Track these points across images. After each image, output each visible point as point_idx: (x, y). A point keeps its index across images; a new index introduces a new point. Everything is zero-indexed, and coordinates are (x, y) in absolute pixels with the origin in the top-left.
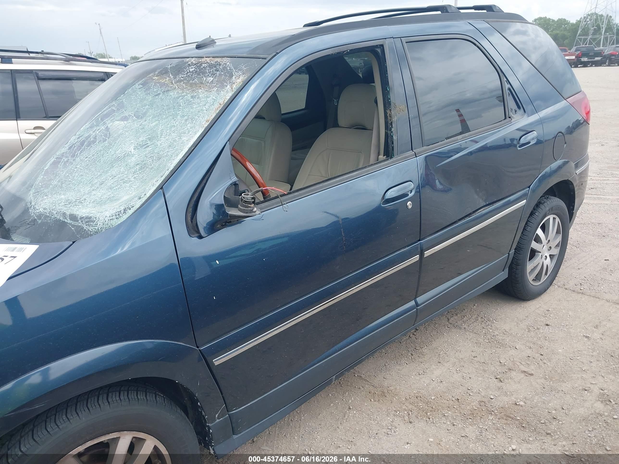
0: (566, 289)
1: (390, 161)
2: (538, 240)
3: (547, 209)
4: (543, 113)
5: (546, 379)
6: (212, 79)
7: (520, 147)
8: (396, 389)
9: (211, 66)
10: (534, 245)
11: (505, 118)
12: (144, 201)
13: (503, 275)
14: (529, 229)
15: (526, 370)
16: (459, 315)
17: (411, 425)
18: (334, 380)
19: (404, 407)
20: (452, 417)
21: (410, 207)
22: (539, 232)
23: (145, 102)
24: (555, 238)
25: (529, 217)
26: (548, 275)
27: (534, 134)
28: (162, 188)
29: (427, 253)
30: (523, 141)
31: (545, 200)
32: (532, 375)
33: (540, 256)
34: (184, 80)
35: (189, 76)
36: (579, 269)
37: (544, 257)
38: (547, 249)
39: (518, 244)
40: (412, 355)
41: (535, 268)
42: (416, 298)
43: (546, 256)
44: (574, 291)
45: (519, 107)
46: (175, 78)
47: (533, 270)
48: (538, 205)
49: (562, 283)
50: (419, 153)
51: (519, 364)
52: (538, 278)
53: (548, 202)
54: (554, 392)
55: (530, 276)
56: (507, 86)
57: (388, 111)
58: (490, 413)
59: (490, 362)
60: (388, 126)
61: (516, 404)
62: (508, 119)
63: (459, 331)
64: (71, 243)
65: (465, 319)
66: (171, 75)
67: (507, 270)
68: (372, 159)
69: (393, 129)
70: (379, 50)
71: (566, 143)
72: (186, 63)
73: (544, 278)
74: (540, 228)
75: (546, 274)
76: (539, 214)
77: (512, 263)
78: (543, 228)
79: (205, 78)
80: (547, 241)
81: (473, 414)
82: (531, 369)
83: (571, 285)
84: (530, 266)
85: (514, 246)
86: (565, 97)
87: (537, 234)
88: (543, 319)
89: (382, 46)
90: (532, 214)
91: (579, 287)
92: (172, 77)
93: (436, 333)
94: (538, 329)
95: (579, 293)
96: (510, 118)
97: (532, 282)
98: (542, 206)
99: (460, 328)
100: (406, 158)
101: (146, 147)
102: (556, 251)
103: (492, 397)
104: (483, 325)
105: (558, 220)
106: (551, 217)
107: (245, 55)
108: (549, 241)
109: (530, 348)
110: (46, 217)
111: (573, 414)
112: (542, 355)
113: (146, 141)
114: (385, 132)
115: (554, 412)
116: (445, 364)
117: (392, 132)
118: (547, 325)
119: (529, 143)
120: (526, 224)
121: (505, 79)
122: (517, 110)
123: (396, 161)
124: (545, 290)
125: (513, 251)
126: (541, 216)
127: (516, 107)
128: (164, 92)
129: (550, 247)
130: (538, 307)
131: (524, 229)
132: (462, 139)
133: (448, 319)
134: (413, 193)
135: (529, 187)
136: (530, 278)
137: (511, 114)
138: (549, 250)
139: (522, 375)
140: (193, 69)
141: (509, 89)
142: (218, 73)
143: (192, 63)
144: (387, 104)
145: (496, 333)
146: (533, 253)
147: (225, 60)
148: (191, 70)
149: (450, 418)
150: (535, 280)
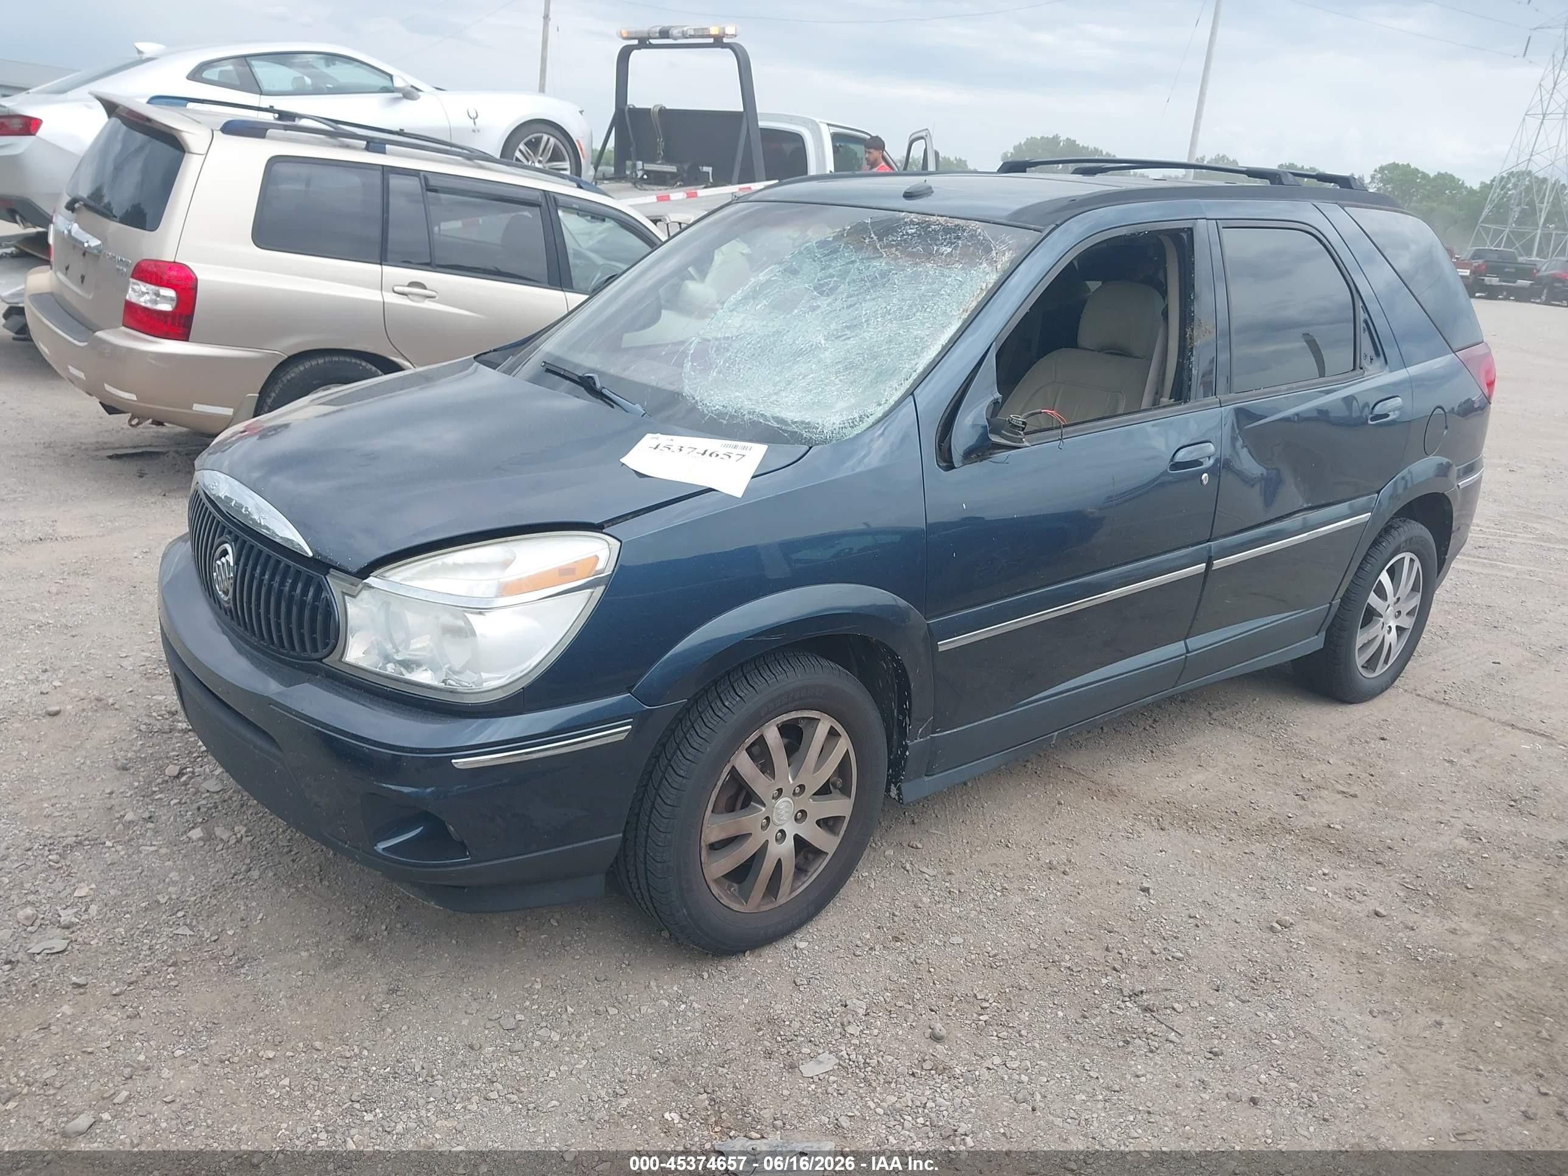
0: (1419, 695)
1: (1183, 406)
2: (1381, 592)
3: (1403, 538)
4: (1414, 370)
5: (1377, 804)
6: (949, 250)
7: (1373, 419)
8: (1132, 789)
9: (947, 230)
10: (1373, 599)
11: (1354, 369)
12: (887, 409)
13: (1315, 643)
14: (1368, 568)
15: (1345, 790)
16: (1228, 710)
17: (1162, 833)
18: (1055, 738)
19: (1149, 812)
20: (1229, 831)
21: (1205, 482)
22: (1384, 577)
23: (831, 271)
24: (1409, 597)
25: (1370, 548)
26: (1389, 665)
27: (1398, 401)
28: (912, 394)
29: (1218, 563)
30: (1378, 410)
31: (1401, 524)
32: (1355, 796)
33: (1380, 624)
34: (897, 245)
35: (905, 240)
36: (1444, 670)
37: (1386, 628)
38: (1393, 615)
39: (1346, 591)
40: (1152, 752)
41: (1371, 642)
42: (1186, 638)
43: (1390, 627)
44: (1432, 700)
45: (1378, 354)
46: (880, 239)
47: (1364, 646)
48: (1387, 530)
49: (1412, 686)
50: (1226, 401)
51: (1334, 782)
52: (1371, 664)
53: (1406, 528)
54: (1389, 820)
55: (1359, 656)
56: (1362, 315)
57: (1189, 331)
58: (1290, 832)
59: (1286, 774)
60: (1185, 351)
61: (1330, 827)
62: (1358, 371)
63: (1229, 730)
64: (808, 448)
65: (1239, 716)
66: (873, 235)
67: (1323, 634)
68: (1146, 401)
69: (1193, 359)
70: (1185, 236)
71: (1446, 428)
72: (899, 219)
73: (1381, 669)
74: (1387, 571)
75: (1386, 662)
76: (1388, 545)
77: (1332, 624)
78: (1392, 573)
79: (935, 248)
80: (1395, 599)
81: (1261, 831)
82: (1355, 789)
83: (1429, 690)
84: (1361, 639)
85: (1341, 594)
86: (1455, 348)
87: (1380, 581)
88: (1375, 730)
89: (1191, 230)
90: (1376, 543)
91: (1442, 695)
92: (875, 238)
93: (1190, 729)
94: (1366, 742)
95: (1440, 703)
96: (1361, 368)
97: (1361, 669)
98: (1394, 533)
99: (1232, 727)
100: (1206, 407)
101: (845, 340)
102: (1408, 623)
103: (1290, 815)
104: (1271, 727)
105: (1417, 564)
106: (1408, 556)
107: (1005, 222)
108: (1398, 599)
109: (1353, 764)
110: (732, 417)
111: (1420, 847)
112: (1372, 775)
113: (843, 330)
114: (1178, 362)
115: (1389, 841)
116: (1211, 769)
117: (1191, 363)
118: (1383, 739)
119: (1387, 416)
120: (1364, 559)
121: (1361, 304)
122: (1374, 357)
123: (1195, 407)
124: (1383, 691)
125: (1337, 601)
126: (1391, 549)
127: (1373, 353)
128: (862, 259)
129: (1399, 612)
130: (1367, 713)
131: (1360, 568)
132: (1287, 390)
133: (1210, 714)
134: (1212, 461)
135: (1378, 492)
136: (1360, 660)
137: (1365, 363)
138: (1396, 617)
139: (1340, 796)
140: (913, 231)
141: (1366, 322)
142: (960, 242)
143: (911, 221)
144: (1187, 319)
145: (1295, 740)
146: (1371, 615)
147: (973, 224)
148: (910, 231)
149: (1225, 831)
150: (1366, 668)
